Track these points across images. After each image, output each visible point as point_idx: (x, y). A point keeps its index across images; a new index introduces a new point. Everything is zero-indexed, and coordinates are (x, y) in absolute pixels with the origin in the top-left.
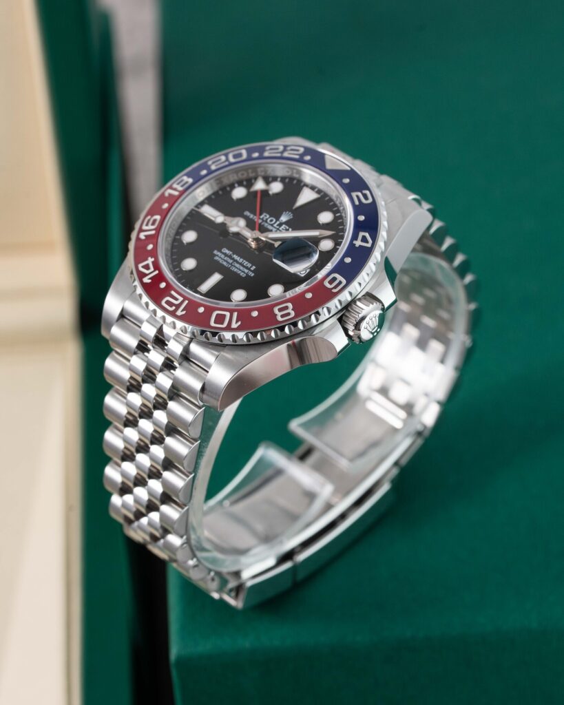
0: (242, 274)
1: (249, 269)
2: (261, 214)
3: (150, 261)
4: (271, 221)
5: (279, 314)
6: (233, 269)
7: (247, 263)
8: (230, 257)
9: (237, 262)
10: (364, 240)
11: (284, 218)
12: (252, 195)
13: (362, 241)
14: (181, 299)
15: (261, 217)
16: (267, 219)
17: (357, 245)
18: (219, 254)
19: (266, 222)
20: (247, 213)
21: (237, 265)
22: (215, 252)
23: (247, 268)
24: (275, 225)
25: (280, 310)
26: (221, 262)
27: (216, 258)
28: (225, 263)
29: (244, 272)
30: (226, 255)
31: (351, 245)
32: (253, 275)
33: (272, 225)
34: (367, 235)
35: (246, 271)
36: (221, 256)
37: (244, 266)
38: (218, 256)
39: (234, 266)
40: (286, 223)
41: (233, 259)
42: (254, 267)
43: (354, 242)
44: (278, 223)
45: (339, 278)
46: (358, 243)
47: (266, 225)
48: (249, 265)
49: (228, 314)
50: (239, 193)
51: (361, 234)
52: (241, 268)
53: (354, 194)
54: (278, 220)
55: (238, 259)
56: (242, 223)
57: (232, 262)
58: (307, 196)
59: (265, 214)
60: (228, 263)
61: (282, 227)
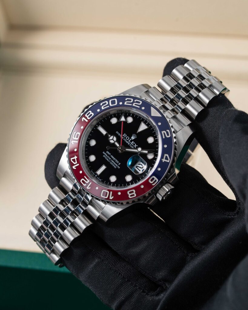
0: (115, 167)
2: (123, 134)
3: (76, 157)
4: (128, 138)
5: (130, 195)
6: (111, 163)
7: (117, 160)
8: (110, 156)
9: (113, 160)
11: (133, 138)
12: (119, 123)
13: (165, 159)
14: (89, 181)
15: (123, 136)
16: (126, 137)
18: (105, 154)
19: (125, 138)
20: (117, 132)
21: (113, 161)
22: (104, 153)
25: (130, 193)
27: (104, 156)
28: (107, 159)
29: (115, 165)
30: (107, 154)
31: (161, 161)
32: (119, 168)
33: (128, 141)
34: (167, 155)
36: (106, 155)
38: (104, 155)
39: (112, 162)
40: (134, 140)
41: (111, 157)
42: (120, 163)
44: (130, 140)
45: (156, 178)
48: (118, 162)
49: (108, 192)
50: (114, 121)
52: (115, 163)
53: (163, 132)
54: (130, 138)
55: (113, 158)
56: (115, 139)
57: (111, 159)
58: (143, 127)
59: (125, 134)
60: (109, 159)
61: (132, 143)
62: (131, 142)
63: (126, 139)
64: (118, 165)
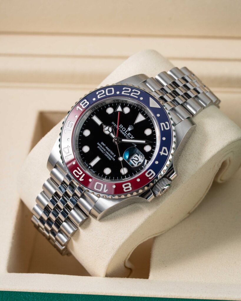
0: (109, 158)
1: (113, 156)
2: (119, 125)
4: (124, 129)
5: (125, 188)
7: (112, 152)
8: (104, 147)
9: (108, 151)
10: (165, 152)
11: (129, 129)
12: (115, 113)
14: (82, 173)
15: (119, 126)
16: (122, 128)
17: (161, 155)
18: (99, 145)
20: (113, 123)
21: (108, 153)
22: (98, 143)
23: (112, 155)
24: (125, 132)
25: (125, 186)
26: (100, 149)
27: (98, 147)
28: (102, 151)
29: (110, 157)
30: (102, 145)
31: (159, 154)
32: (114, 160)
33: (124, 132)
34: (166, 148)
35: (112, 157)
36: (101, 146)
37: (111, 154)
39: (106, 154)
40: (130, 132)
41: (106, 149)
42: (115, 155)
43: (160, 153)
44: (127, 131)
45: (153, 172)
46: (162, 153)
47: (121, 131)
48: (113, 154)
49: (102, 185)
50: (110, 111)
51: (164, 148)
52: (109, 155)
53: (161, 124)
54: (127, 129)
55: (108, 149)
56: (110, 129)
57: (105, 151)
58: (140, 118)
59: (121, 125)
60: (104, 151)
61: (129, 134)
62: (127, 134)
63: (122, 130)
64: (113, 157)
